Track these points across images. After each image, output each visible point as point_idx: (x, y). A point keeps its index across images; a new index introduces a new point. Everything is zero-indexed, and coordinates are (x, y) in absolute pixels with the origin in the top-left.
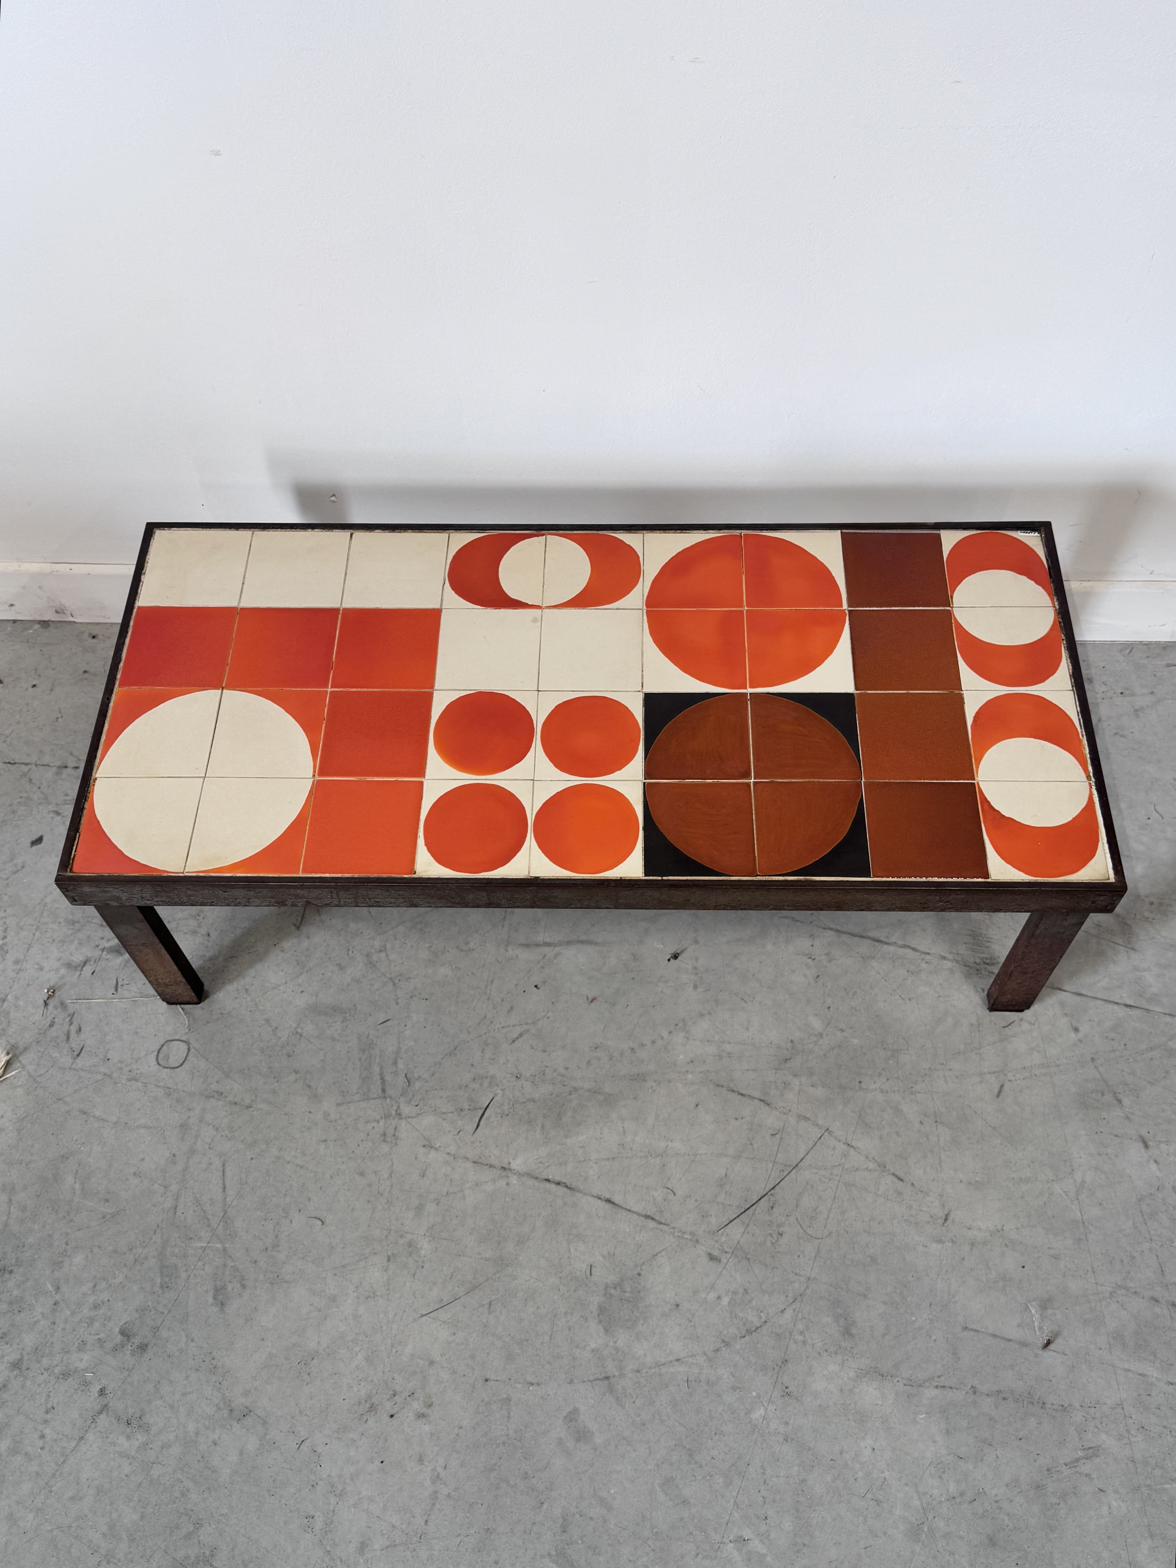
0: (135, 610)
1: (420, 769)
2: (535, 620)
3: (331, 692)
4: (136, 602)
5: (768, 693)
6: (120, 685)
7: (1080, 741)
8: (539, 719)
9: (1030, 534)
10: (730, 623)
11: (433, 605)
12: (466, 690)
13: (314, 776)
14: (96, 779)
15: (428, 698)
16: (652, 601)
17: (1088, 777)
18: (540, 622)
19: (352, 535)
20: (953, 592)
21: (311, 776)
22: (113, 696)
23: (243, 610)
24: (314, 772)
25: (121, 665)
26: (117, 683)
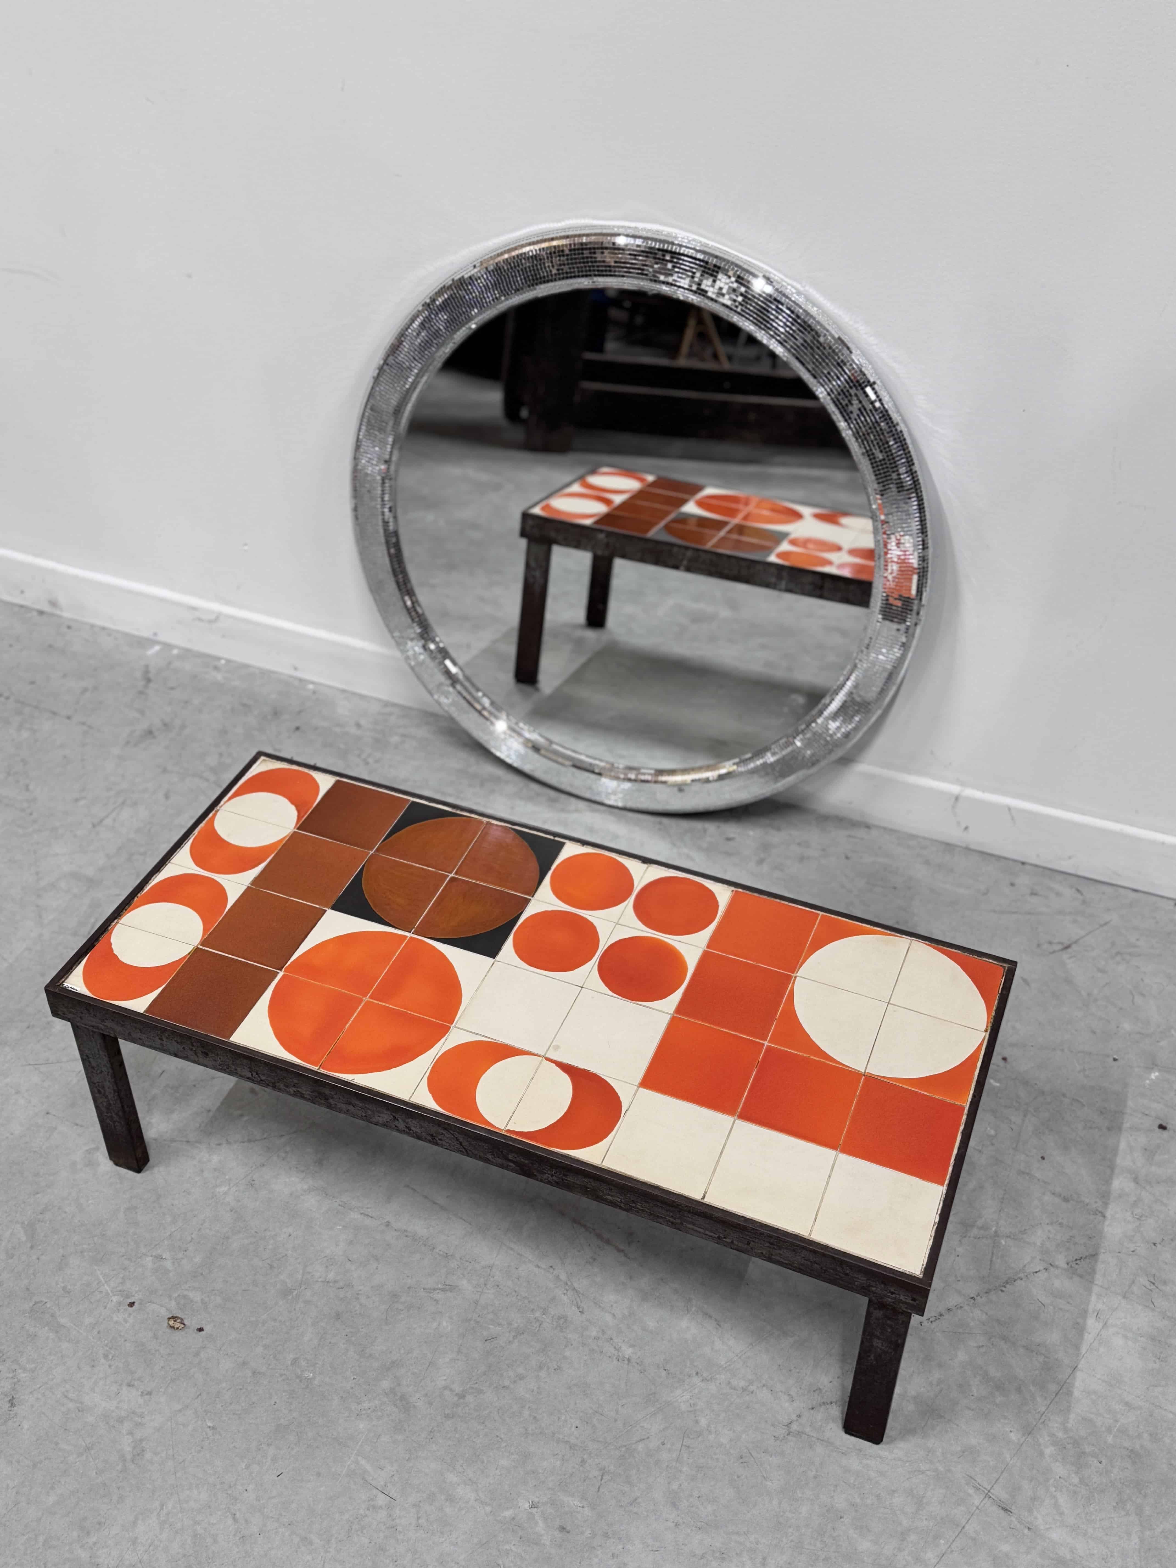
0: (947, 1182)
1: (706, 958)
2: (557, 1048)
3: (765, 1040)
4: (945, 1192)
5: (396, 928)
6: (964, 1108)
7: (199, 833)
8: (592, 965)
9: (70, 986)
10: (386, 991)
11: (643, 1091)
12: (644, 1006)
13: (796, 977)
14: (986, 1031)
15: (680, 1009)
16: (443, 1031)
17: (218, 811)
18: (553, 1044)
19: (703, 1198)
20: (185, 957)
21: (798, 978)
22: (970, 1100)
23: (833, 1147)
24: (795, 980)
25: (962, 1128)
26: (966, 1111)
